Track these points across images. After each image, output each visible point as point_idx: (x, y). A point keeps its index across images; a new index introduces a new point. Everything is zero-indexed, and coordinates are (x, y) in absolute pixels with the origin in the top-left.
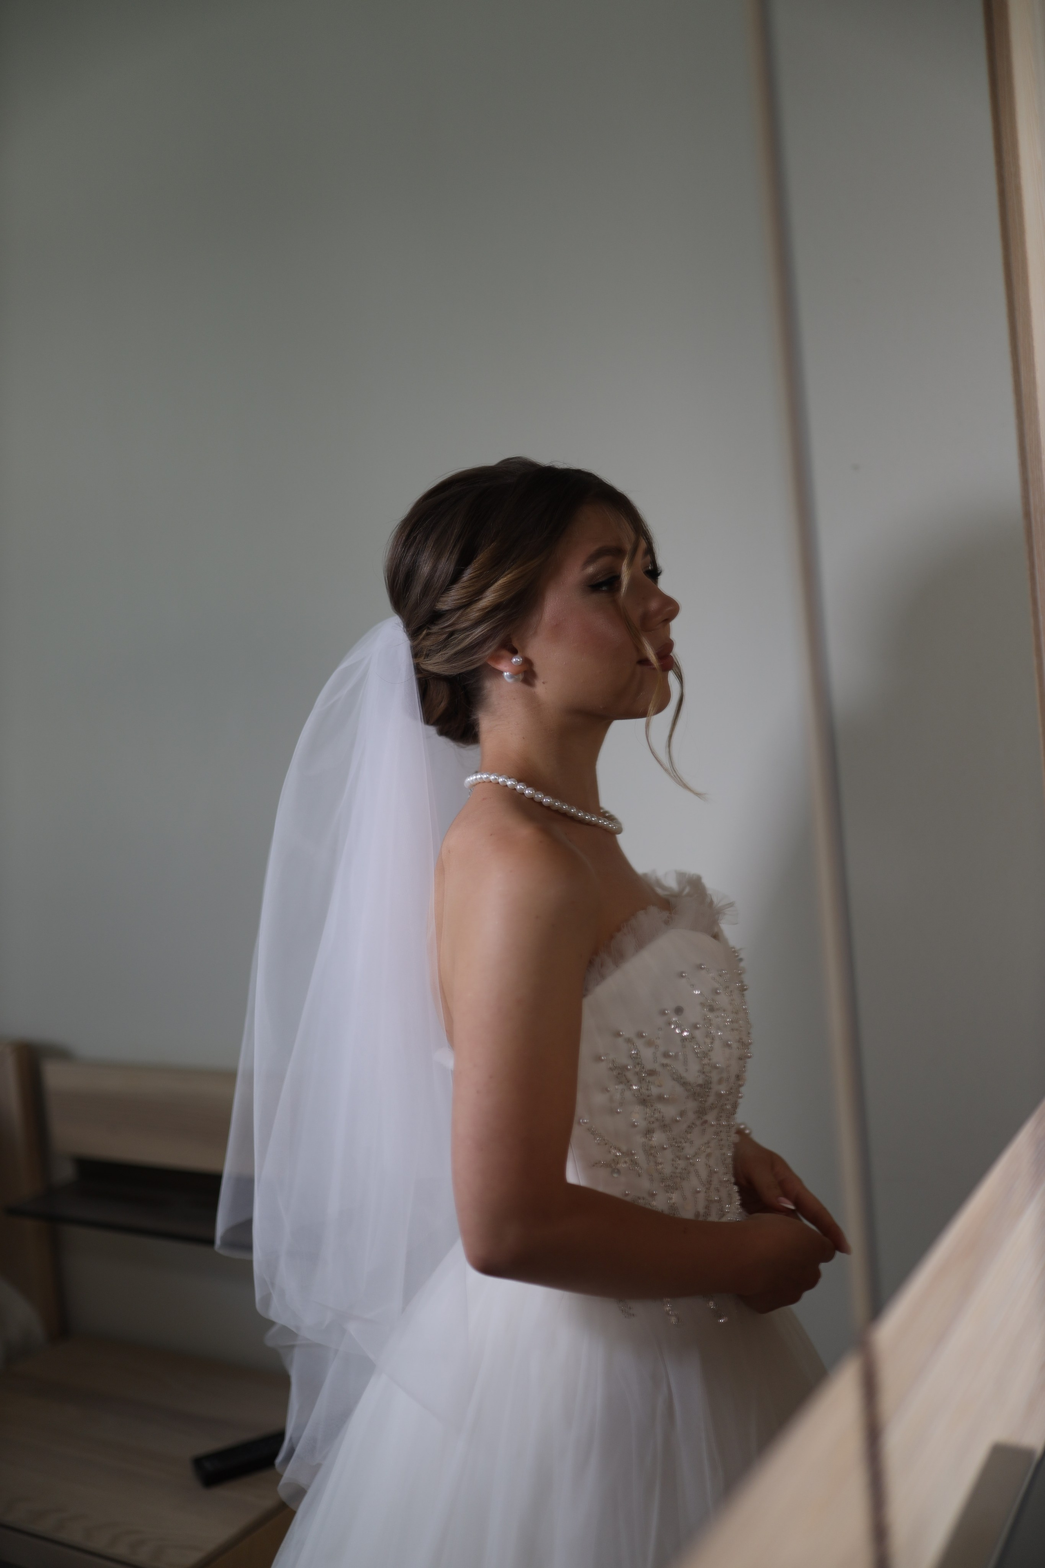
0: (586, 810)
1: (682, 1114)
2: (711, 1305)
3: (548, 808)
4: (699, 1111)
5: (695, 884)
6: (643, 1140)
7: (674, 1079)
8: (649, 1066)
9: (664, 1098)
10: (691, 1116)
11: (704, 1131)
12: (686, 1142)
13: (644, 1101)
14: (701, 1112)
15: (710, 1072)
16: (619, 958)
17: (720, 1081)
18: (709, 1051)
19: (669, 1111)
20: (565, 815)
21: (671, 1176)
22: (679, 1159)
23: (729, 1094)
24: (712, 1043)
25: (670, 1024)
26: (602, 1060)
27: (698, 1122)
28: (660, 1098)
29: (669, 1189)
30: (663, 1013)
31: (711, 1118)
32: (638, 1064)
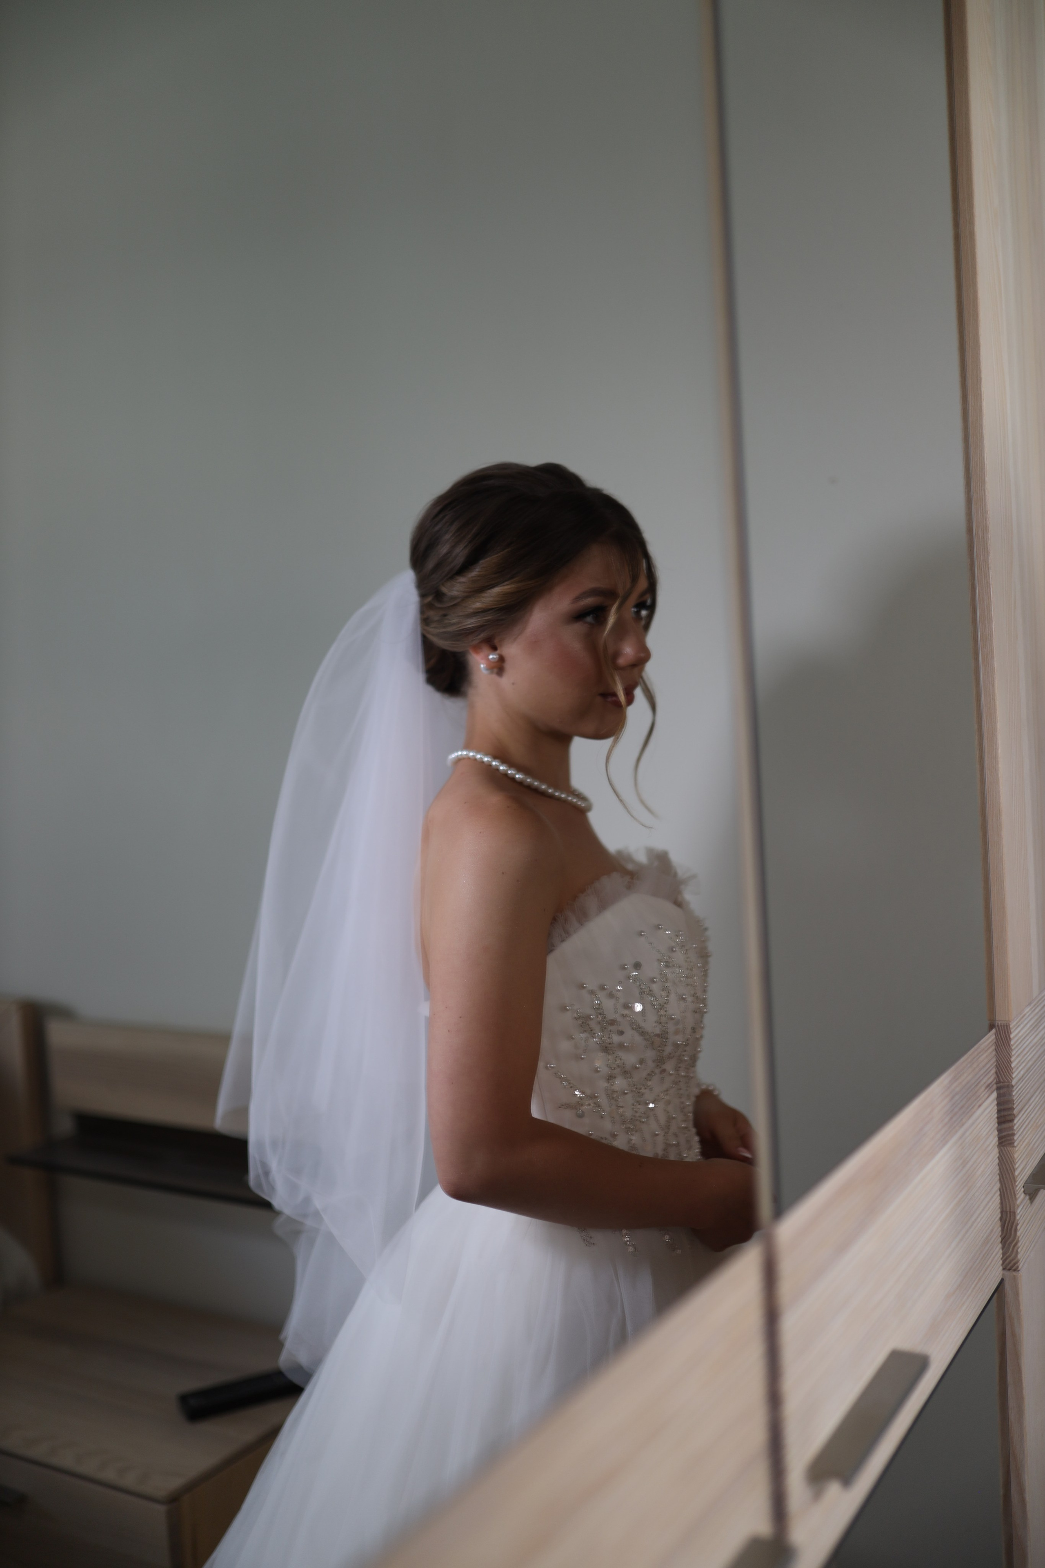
0: (556, 787)
1: (641, 1061)
2: (667, 1238)
3: (520, 783)
4: (658, 1059)
5: (662, 860)
6: (606, 1085)
7: (633, 1029)
8: (611, 1016)
9: (624, 1046)
10: (651, 1065)
11: (662, 1079)
12: (645, 1089)
13: (606, 1048)
14: (660, 1061)
15: (667, 1023)
16: (583, 917)
17: (677, 1032)
18: (665, 1003)
19: (630, 1059)
20: (536, 791)
21: (632, 1119)
22: (639, 1104)
23: (686, 1045)
24: (668, 996)
25: (629, 977)
26: (567, 1010)
27: (657, 1071)
28: (621, 1046)
29: (628, 1130)
30: (623, 968)
31: (669, 1066)
32: (600, 1014)
